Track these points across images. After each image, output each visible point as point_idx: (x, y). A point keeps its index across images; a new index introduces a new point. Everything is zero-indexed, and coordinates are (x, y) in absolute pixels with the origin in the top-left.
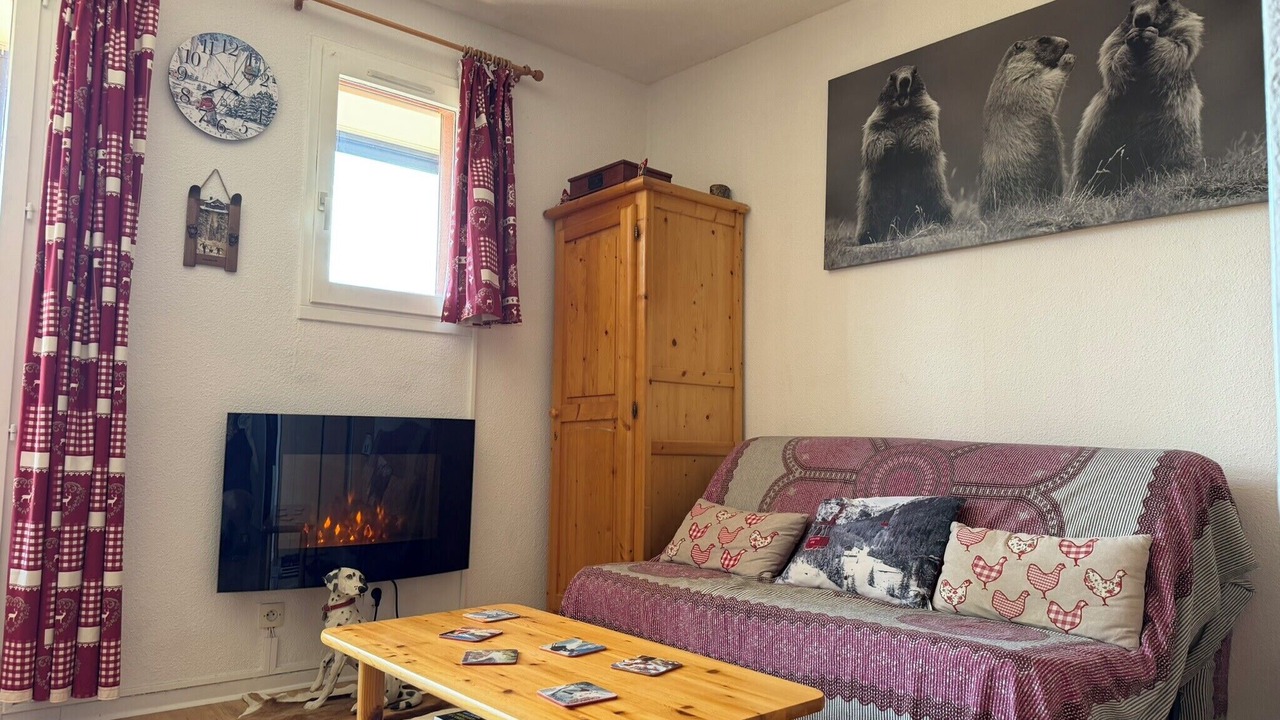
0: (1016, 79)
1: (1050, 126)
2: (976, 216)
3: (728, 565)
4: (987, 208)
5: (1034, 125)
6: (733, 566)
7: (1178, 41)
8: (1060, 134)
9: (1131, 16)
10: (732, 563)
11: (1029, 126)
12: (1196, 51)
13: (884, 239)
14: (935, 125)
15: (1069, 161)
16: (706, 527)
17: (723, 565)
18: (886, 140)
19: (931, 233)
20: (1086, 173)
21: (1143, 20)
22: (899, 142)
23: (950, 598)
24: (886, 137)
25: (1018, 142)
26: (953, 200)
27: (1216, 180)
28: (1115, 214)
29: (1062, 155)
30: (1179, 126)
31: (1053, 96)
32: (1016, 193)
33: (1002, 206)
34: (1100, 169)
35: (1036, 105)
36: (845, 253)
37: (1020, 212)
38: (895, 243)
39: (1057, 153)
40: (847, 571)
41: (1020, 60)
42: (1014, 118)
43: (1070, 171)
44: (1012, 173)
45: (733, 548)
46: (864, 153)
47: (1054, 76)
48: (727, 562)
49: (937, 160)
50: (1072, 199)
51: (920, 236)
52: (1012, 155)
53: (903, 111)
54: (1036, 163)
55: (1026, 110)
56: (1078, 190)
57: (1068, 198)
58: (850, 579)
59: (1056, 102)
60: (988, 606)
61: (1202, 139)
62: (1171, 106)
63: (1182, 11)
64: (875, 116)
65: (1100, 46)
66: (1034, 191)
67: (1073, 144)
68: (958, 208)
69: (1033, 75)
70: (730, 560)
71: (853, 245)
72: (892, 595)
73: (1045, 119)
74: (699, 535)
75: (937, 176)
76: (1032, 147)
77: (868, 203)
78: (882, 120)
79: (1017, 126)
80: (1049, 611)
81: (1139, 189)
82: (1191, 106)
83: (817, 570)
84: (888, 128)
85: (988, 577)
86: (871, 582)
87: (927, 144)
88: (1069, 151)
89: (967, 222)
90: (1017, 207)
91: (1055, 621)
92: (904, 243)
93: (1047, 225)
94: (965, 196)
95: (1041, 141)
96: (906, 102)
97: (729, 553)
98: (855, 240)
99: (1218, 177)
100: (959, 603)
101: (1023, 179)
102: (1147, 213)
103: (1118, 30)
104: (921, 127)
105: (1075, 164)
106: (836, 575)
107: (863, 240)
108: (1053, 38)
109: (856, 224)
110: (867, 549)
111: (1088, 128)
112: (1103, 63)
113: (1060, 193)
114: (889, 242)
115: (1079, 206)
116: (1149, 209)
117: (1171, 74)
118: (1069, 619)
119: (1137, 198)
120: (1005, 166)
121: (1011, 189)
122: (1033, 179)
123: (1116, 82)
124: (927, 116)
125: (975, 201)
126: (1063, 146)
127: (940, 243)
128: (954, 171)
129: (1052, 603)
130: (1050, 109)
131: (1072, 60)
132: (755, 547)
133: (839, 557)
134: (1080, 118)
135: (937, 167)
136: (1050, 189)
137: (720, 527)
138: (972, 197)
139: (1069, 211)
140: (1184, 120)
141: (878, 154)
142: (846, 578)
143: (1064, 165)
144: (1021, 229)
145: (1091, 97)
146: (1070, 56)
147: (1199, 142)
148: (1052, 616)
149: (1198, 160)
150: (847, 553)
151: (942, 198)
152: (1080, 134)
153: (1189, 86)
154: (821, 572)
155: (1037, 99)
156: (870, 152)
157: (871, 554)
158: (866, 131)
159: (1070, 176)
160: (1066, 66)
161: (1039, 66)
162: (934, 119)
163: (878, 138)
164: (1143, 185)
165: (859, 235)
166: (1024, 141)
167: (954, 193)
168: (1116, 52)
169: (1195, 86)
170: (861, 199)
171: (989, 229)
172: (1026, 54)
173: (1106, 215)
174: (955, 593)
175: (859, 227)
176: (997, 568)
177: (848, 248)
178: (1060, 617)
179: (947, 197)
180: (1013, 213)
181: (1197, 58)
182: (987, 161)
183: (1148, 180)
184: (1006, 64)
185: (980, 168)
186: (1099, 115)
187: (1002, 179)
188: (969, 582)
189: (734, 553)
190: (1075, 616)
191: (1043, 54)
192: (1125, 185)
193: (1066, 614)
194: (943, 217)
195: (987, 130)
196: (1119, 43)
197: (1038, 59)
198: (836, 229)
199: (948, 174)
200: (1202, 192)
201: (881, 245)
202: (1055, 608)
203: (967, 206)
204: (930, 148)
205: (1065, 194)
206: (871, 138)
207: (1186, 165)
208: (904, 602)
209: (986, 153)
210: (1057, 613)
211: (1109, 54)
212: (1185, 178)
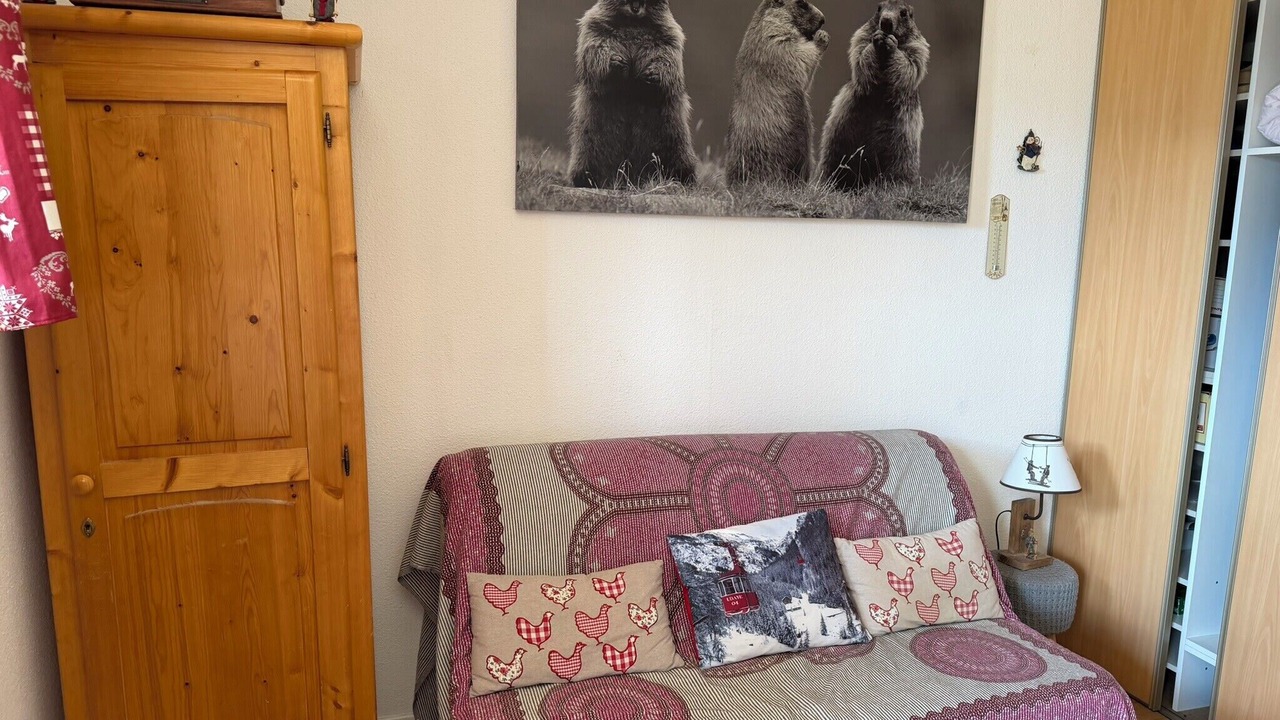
0: (772, 37)
1: (802, 105)
2: (723, 184)
3: (623, 665)
4: (735, 177)
5: (787, 96)
6: (631, 663)
7: (912, 60)
8: (811, 116)
9: (878, 17)
10: (627, 660)
11: (782, 97)
12: (923, 75)
13: (609, 186)
14: (678, 56)
15: (817, 146)
16: (545, 620)
17: (615, 667)
18: (611, 52)
19: (670, 191)
20: (831, 165)
21: (887, 25)
22: (632, 63)
23: (886, 621)
24: (612, 49)
25: (770, 111)
26: (697, 158)
27: (926, 198)
28: (851, 211)
29: (811, 138)
30: (906, 141)
31: (807, 71)
32: (766, 169)
33: (751, 180)
34: (843, 164)
35: (790, 74)
36: (551, 192)
37: (768, 189)
38: (625, 194)
39: (807, 137)
40: (799, 628)
41: (776, 16)
42: (768, 82)
43: (817, 159)
44: (763, 146)
45: (615, 639)
46: (579, 59)
47: (808, 49)
48: (618, 662)
49: (681, 103)
50: (816, 187)
51: (657, 192)
52: (763, 124)
53: (635, 21)
54: (786, 140)
55: (781, 77)
56: (823, 180)
57: (814, 186)
58: (804, 636)
59: (810, 79)
60: (917, 619)
61: (921, 159)
62: (901, 120)
63: (916, 32)
64: (595, 12)
65: (851, 36)
66: (783, 171)
67: (821, 131)
68: (703, 170)
69: (788, 40)
70: (622, 657)
71: (565, 185)
72: (845, 638)
73: (799, 95)
74: (542, 635)
75: (678, 124)
76: (784, 121)
77: (586, 132)
78: (607, 22)
79: (770, 92)
80: (956, 607)
81: (870, 192)
82: (915, 126)
83: (763, 637)
84: (615, 37)
85: (906, 590)
86: (824, 632)
87: (668, 78)
88: (818, 137)
89: (711, 188)
90: (765, 184)
91: (962, 614)
92: (636, 197)
93: (793, 210)
94: (712, 158)
95: (792, 117)
96: (642, 11)
97: (612, 649)
98: (568, 177)
99: (927, 195)
100: (895, 623)
101: (773, 154)
102: (876, 214)
103: (866, 26)
104: (660, 52)
105: (822, 153)
106: (788, 635)
107: (579, 181)
108: (810, 5)
109: (568, 156)
110: (805, 596)
111: (835, 118)
112: (853, 52)
113: (806, 180)
114: (617, 192)
115: (823, 196)
116: (878, 213)
117: (904, 89)
118: (971, 609)
119: (870, 200)
120: (755, 135)
121: (760, 162)
122: (782, 157)
123: (862, 80)
124: (669, 41)
125: (722, 166)
126: (812, 130)
127: (681, 206)
128: (700, 124)
129: (956, 599)
130: (803, 86)
131: (826, 39)
132: (645, 627)
133: (782, 614)
134: (829, 105)
135: (679, 112)
136: (798, 172)
137: (569, 615)
138: (719, 160)
139: (814, 200)
140: (909, 136)
141: (601, 67)
142: (799, 636)
143: (812, 151)
144: (767, 209)
145: (841, 86)
146: (825, 33)
147: (918, 160)
148: (959, 610)
149: (916, 177)
150: (788, 606)
151: (684, 152)
152: (828, 122)
153: (916, 106)
154: (769, 638)
155: (792, 69)
156: (589, 61)
157: (812, 600)
158: (584, 30)
159: (817, 163)
160: (820, 43)
161: (795, 31)
162: (678, 48)
163: (601, 46)
164: (874, 190)
165: (573, 172)
166: (776, 112)
167: (699, 150)
168: (864, 47)
169: (920, 108)
170: (575, 125)
171: (736, 201)
172: (783, 11)
173: (845, 212)
174: (888, 615)
175: (572, 161)
176: (908, 579)
177: (557, 187)
178: (965, 609)
179: (691, 151)
180: (760, 189)
181: (923, 82)
182: (738, 124)
183: (879, 184)
184: (762, 13)
185: (730, 128)
186: (846, 109)
187: (751, 148)
188: (894, 600)
189: (621, 645)
190: (973, 605)
191: (799, 20)
192: (861, 185)
193: (968, 605)
194: (685, 175)
195: (739, 86)
196: (867, 40)
197: (795, 23)
198: (538, 154)
199: (692, 125)
200: (916, 207)
201: (605, 192)
202: (959, 602)
203: (713, 169)
204: (672, 84)
205: (811, 180)
206: (590, 42)
207: (907, 179)
208: (854, 640)
209: (736, 114)
210: (962, 606)
211: (858, 49)
212: (906, 190)
